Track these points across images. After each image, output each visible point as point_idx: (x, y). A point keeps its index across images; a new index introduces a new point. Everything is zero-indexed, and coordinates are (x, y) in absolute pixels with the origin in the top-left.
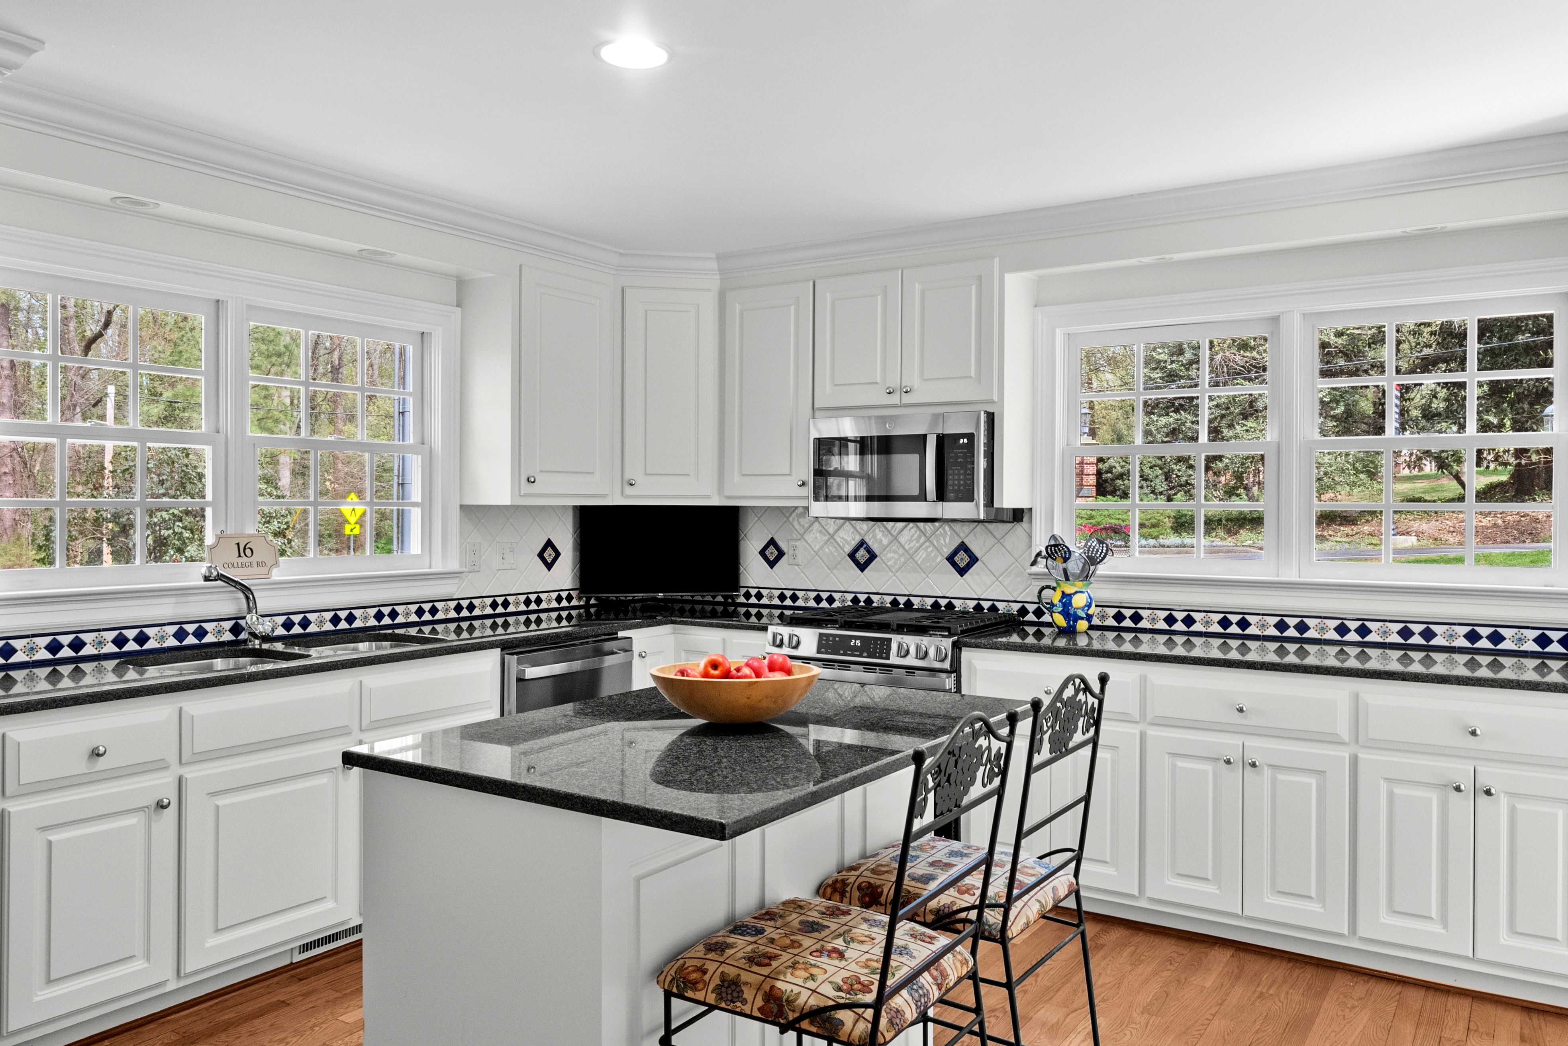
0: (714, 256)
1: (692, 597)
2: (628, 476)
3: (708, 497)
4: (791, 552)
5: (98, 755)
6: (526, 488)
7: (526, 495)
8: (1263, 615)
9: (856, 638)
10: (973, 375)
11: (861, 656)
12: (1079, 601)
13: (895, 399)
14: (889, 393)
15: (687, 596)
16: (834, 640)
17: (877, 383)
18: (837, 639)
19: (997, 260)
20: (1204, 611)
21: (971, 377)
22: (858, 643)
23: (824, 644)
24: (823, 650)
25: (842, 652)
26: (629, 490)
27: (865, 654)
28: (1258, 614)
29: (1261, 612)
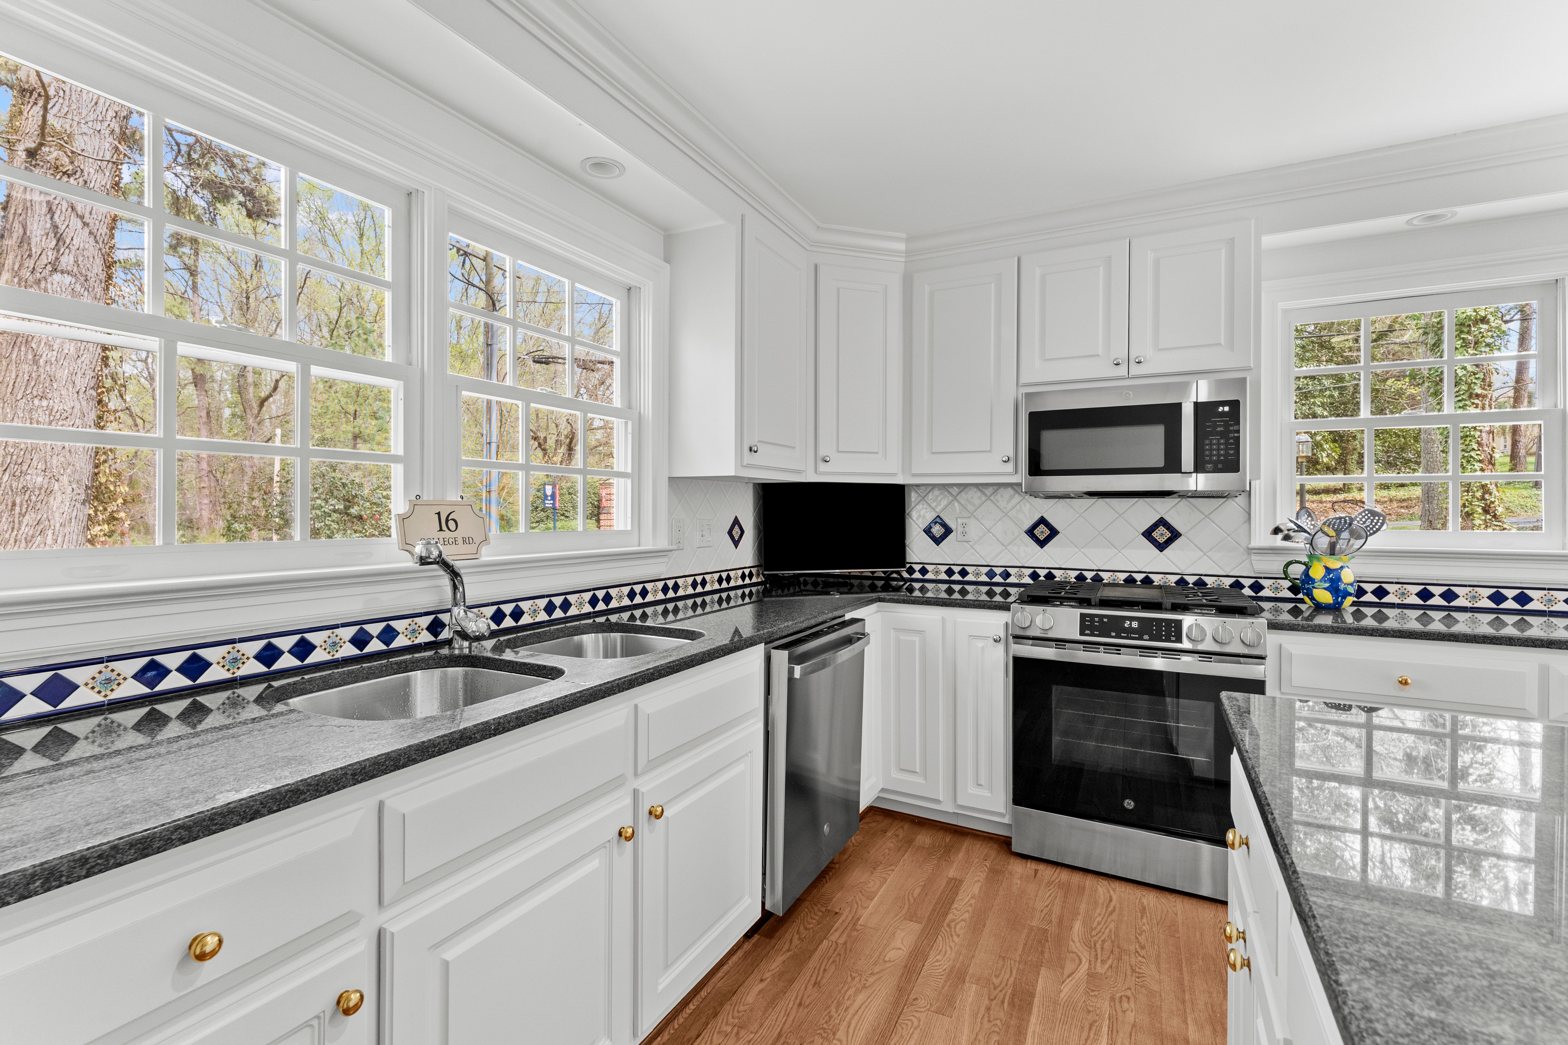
0: (904, 235)
1: (873, 573)
2: (822, 453)
3: (894, 475)
4: (960, 529)
5: (202, 957)
6: (748, 458)
7: (749, 466)
8: (1549, 589)
9: (1132, 619)
10: (1222, 342)
11: (1141, 639)
12: (1348, 576)
13: (1122, 371)
14: (1116, 365)
15: (867, 572)
16: (1101, 621)
17: (1098, 355)
18: (1105, 620)
19: (1253, 221)
20: (1470, 586)
21: (1220, 344)
22: (1135, 625)
23: (1087, 625)
24: (1087, 632)
25: (1113, 634)
26: (823, 467)
27: (1146, 637)
28: (1544, 589)
29: (1547, 587)
